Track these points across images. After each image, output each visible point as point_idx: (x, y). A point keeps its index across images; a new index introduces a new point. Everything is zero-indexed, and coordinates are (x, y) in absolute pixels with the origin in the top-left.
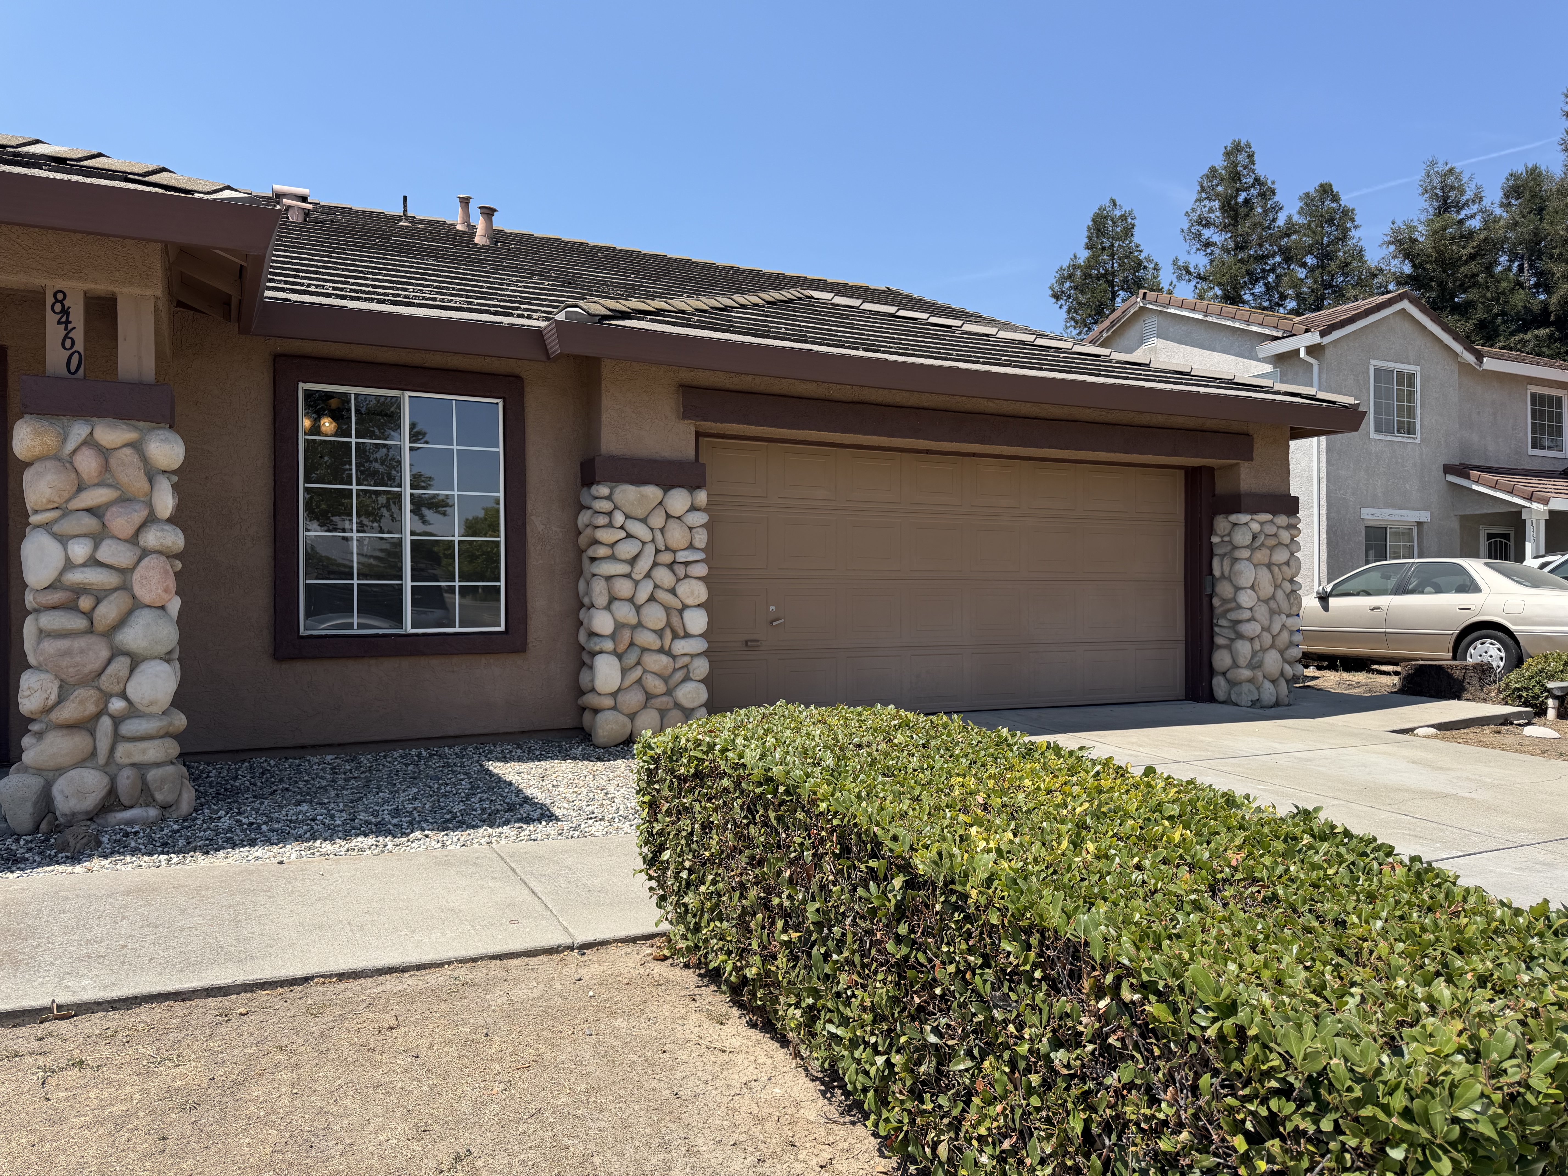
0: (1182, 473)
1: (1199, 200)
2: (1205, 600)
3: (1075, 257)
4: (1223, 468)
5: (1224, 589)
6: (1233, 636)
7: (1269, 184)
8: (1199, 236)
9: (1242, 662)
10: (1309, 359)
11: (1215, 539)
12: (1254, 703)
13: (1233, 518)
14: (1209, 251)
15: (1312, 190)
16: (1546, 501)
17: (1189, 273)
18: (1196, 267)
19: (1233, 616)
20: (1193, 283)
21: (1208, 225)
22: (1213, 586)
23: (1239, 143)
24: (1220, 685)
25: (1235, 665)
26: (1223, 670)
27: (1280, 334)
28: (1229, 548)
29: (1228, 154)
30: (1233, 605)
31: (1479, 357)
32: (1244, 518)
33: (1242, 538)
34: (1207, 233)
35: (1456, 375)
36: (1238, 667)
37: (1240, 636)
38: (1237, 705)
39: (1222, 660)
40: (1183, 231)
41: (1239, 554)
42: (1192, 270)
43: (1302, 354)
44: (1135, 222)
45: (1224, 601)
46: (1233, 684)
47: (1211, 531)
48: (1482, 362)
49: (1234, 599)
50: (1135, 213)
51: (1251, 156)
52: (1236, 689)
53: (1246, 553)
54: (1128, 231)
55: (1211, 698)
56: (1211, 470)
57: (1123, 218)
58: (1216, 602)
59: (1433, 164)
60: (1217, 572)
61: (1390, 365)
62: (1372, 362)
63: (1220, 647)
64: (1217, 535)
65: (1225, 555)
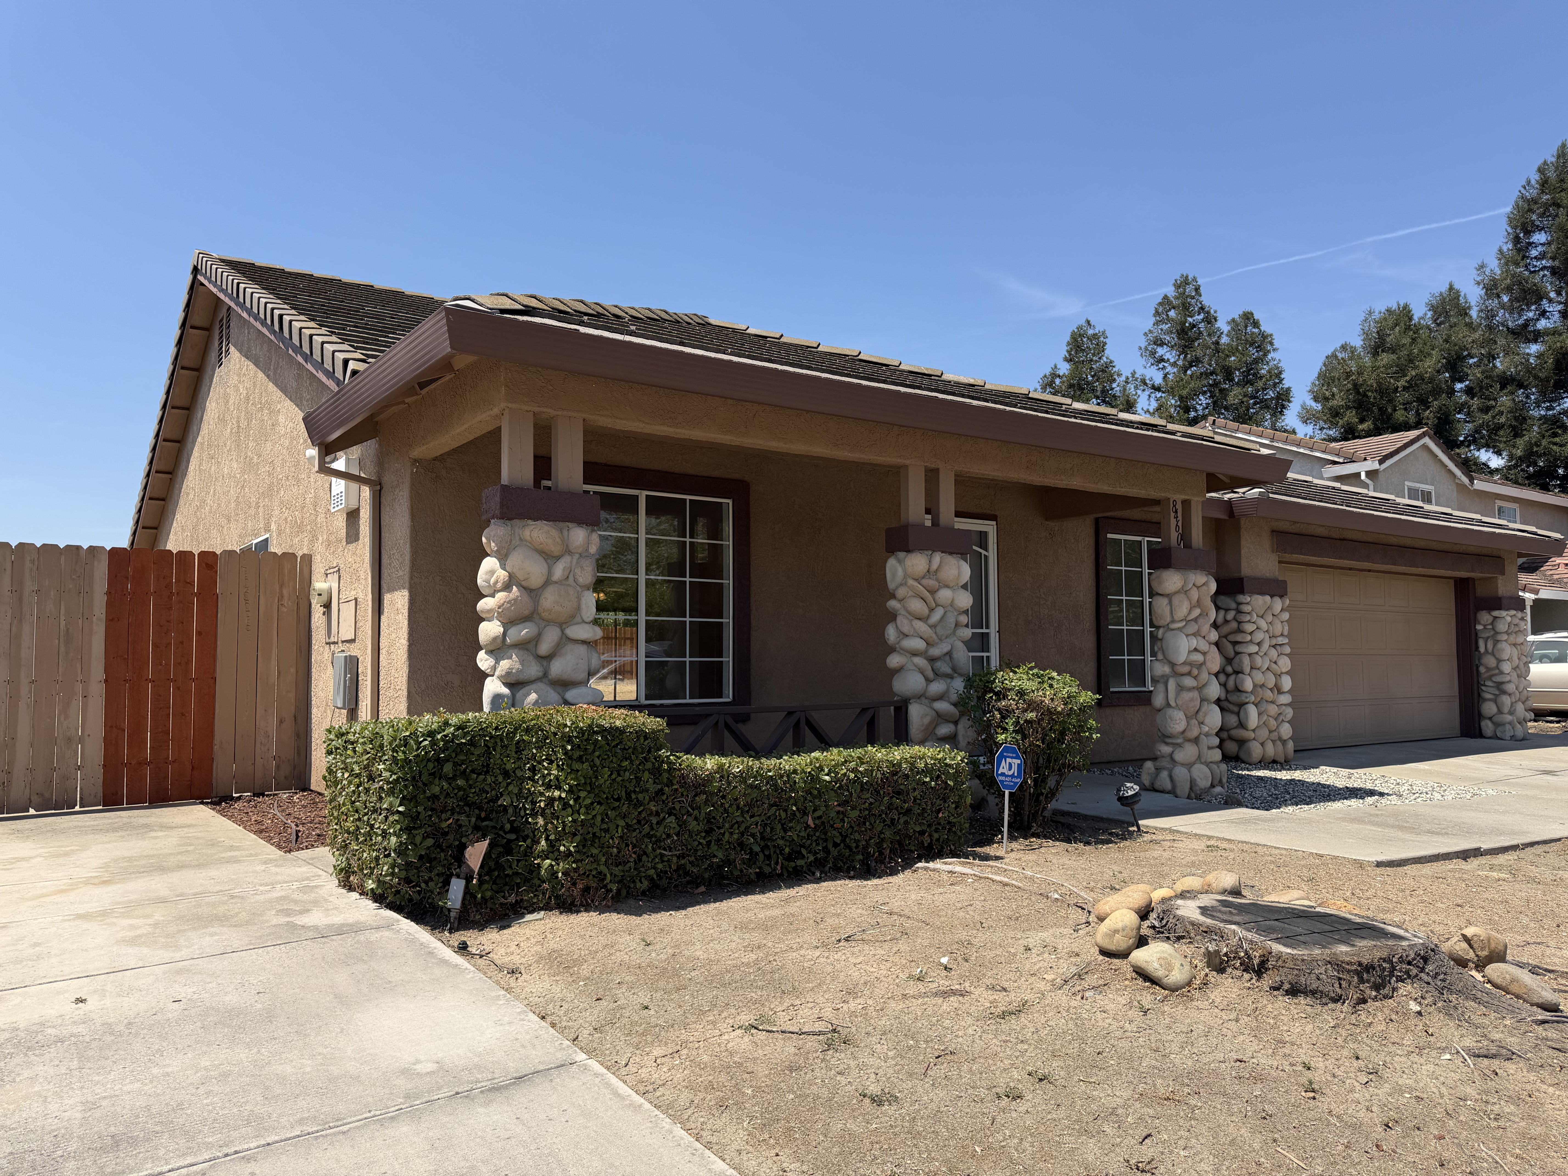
0: (1452, 582)
1: (1157, 323)
2: (1475, 668)
3: (1056, 367)
4: (1481, 579)
5: (1490, 661)
6: (1497, 693)
7: (1212, 312)
8: (1153, 353)
9: (1506, 709)
10: (1368, 481)
11: (1479, 627)
12: (1513, 737)
13: (1496, 613)
14: (1161, 366)
15: (1236, 317)
16: (1536, 592)
17: (1145, 384)
18: (1151, 379)
19: (1498, 679)
20: (1147, 393)
21: (1162, 344)
22: (1479, 659)
23: (1187, 277)
24: (1487, 727)
25: (1500, 712)
26: (1490, 716)
27: (1341, 460)
28: (1492, 633)
29: (1177, 286)
30: (1497, 671)
31: (1472, 480)
32: (1503, 613)
33: (1502, 627)
34: (1161, 351)
35: (1455, 493)
36: (1502, 713)
37: (1504, 692)
38: (1502, 739)
39: (1489, 708)
40: (1140, 348)
41: (1499, 637)
42: (1148, 382)
43: (1363, 476)
44: (1107, 340)
45: (1489, 669)
46: (1497, 725)
47: (1476, 621)
48: (1473, 483)
49: (1497, 667)
50: (1108, 333)
51: (1197, 289)
52: (1500, 728)
53: (1505, 637)
54: (1100, 348)
55: (1481, 735)
56: (1473, 579)
57: (1095, 336)
58: (1482, 669)
59: (1370, 313)
60: (1482, 649)
61: (1417, 485)
62: (1407, 483)
63: (1485, 700)
64: (1480, 623)
65: (1488, 638)
